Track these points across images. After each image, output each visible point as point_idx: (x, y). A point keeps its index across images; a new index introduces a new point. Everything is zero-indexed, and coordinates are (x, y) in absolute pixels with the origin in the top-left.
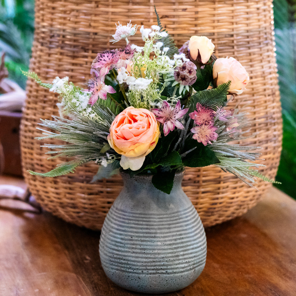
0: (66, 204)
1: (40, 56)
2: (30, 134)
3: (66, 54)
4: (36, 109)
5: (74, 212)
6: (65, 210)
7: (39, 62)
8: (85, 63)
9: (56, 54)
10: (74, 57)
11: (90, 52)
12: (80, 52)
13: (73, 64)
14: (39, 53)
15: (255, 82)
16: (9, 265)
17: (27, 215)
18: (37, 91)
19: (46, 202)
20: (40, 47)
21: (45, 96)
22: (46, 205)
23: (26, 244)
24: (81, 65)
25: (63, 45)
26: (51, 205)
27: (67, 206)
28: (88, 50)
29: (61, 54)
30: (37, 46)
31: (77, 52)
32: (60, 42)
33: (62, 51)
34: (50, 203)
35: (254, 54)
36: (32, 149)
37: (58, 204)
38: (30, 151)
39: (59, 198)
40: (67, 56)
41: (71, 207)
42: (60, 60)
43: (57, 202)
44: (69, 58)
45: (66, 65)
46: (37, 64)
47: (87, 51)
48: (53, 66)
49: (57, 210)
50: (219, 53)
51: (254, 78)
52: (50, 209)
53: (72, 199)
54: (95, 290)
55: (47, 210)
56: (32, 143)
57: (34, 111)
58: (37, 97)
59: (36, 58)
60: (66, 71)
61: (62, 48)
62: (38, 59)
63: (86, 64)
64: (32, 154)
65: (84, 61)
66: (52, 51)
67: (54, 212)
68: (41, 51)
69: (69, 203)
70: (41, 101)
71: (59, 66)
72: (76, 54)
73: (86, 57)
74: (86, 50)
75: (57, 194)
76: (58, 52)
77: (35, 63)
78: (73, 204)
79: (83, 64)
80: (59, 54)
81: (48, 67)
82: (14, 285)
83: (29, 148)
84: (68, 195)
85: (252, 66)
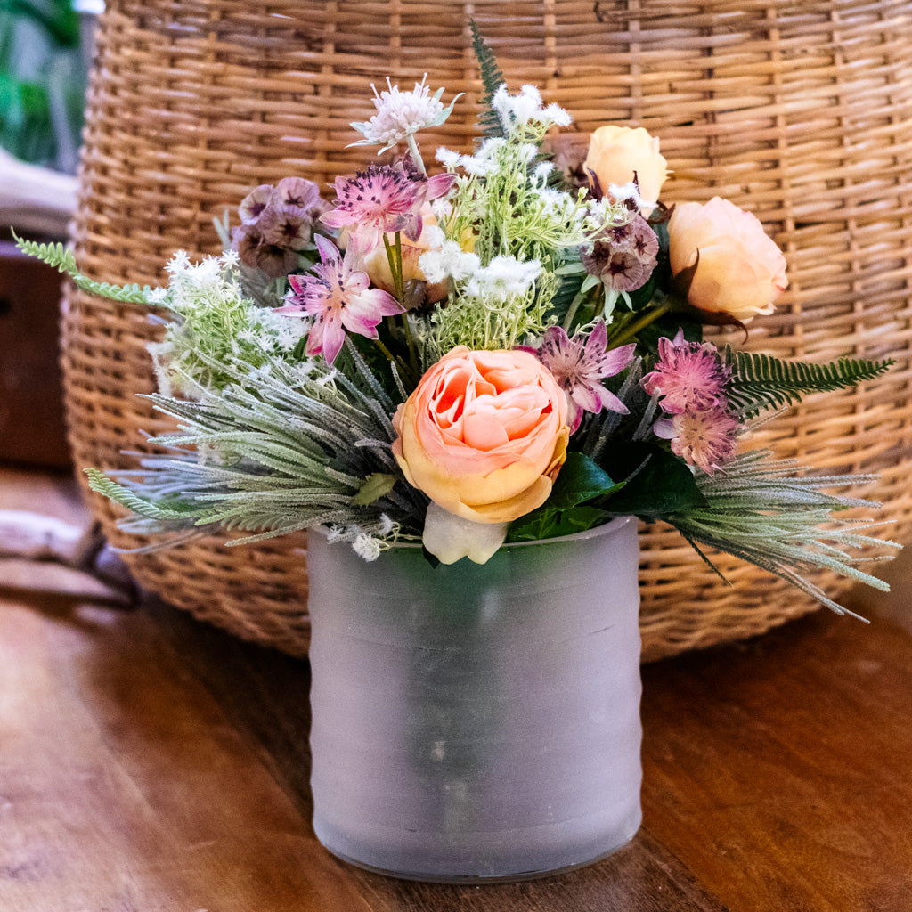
0: (252, 586)
1: (135, 66)
2: (109, 342)
3: (237, 57)
4: (126, 252)
5: (280, 613)
6: (245, 604)
7: (134, 86)
8: (311, 89)
9: (200, 58)
10: (269, 68)
11: (330, 48)
12: (289, 50)
13: (267, 94)
14: (128, 52)
15: (900, 133)
16: (74, 815)
17: (89, 613)
18: (130, 189)
19: (173, 577)
20: (132, 31)
21: (163, 209)
22: (172, 587)
23: (117, 731)
24: (296, 96)
25: (223, 25)
26: (193, 588)
27: (258, 592)
28: (320, 41)
29: (220, 56)
30: (119, 29)
31: (280, 50)
32: (215, 15)
33: (222, 46)
34: (187, 581)
35: (896, 36)
36: (118, 394)
37: (223, 586)
38: (110, 400)
39: (227, 568)
40: (244, 64)
41: (271, 597)
42: (215, 79)
43: (219, 580)
44: (253, 71)
45: (241, 96)
46: (125, 94)
47: (317, 46)
48: (192, 102)
49: (216, 603)
50: (783, 38)
51: (896, 119)
52: (186, 599)
53: (275, 569)
54: (407, 901)
55: (177, 602)
56: (118, 375)
57: (120, 260)
58: (129, 210)
59: (116, 70)
60: (240, 117)
61: (222, 35)
62: (128, 74)
63: (316, 93)
64: (117, 412)
65: (305, 82)
66: (184, 46)
67: (202, 608)
68: (140, 45)
69: (264, 583)
70: (147, 225)
71: (214, 99)
72: (275, 59)
73: (315, 67)
74: (313, 44)
75: (220, 550)
76: (208, 51)
77: (113, 90)
78: (279, 585)
79: (302, 94)
80: (211, 56)
81: (169, 105)
82: (116, 896)
83: (103, 391)
84: (259, 556)
85: (888, 79)
